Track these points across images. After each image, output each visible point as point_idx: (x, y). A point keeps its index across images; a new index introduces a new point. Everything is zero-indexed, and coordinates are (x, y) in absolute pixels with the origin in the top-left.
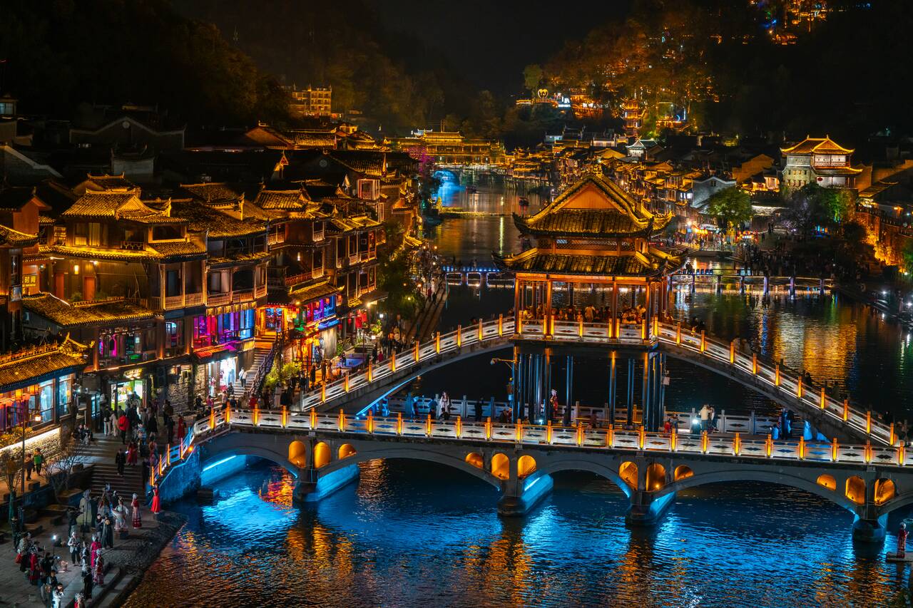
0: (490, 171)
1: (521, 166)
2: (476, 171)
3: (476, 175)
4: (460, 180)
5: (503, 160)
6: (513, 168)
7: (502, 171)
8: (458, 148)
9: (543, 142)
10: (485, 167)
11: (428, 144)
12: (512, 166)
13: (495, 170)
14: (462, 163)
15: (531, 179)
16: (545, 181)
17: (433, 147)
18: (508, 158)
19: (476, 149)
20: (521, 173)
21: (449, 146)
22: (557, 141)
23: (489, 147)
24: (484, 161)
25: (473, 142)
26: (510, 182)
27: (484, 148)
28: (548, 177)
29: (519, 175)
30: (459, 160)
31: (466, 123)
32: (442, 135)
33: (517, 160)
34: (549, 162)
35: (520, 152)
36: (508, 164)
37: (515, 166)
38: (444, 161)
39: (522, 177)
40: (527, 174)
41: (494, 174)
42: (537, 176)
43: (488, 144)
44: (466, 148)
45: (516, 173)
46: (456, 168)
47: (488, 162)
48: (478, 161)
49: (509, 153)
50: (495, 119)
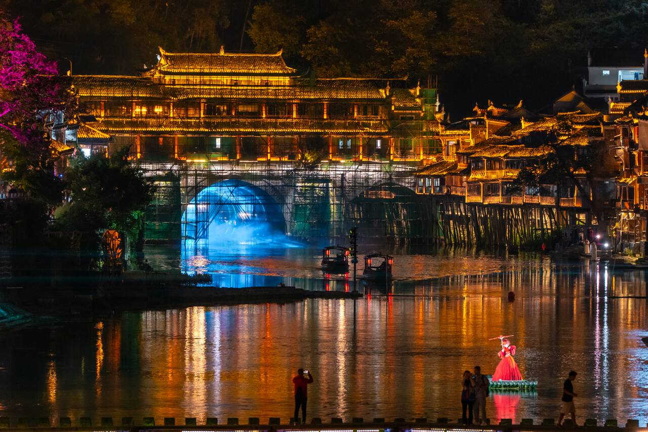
0: (389, 184)
1: (492, 163)
2: (341, 187)
3: (342, 195)
4: (288, 217)
5: (434, 147)
6: (467, 172)
7: (430, 186)
8: (277, 107)
9: (579, 89)
10: (374, 172)
11: (174, 92)
12: (462, 166)
13: (407, 182)
14: (292, 156)
15: (527, 207)
16: (573, 211)
17: (194, 103)
18: (451, 138)
19: (340, 109)
20: (491, 188)
21: (247, 102)
22: (626, 84)
23: (386, 102)
24: (370, 150)
25: (330, 86)
26: (460, 220)
27: (369, 107)
28: (583, 196)
29: (486, 196)
30: (283, 148)
31: (319, 32)
32: (223, 62)
33: (482, 144)
34: (584, 143)
35: (490, 116)
36: (451, 160)
37: (475, 163)
38: (229, 150)
39: (497, 200)
40: (512, 188)
41: (405, 195)
42: (544, 193)
43: (383, 93)
44: (304, 108)
45: (474, 187)
46: (271, 177)
47: (384, 153)
48: (348, 152)
49: (455, 121)
50: (417, 16)
